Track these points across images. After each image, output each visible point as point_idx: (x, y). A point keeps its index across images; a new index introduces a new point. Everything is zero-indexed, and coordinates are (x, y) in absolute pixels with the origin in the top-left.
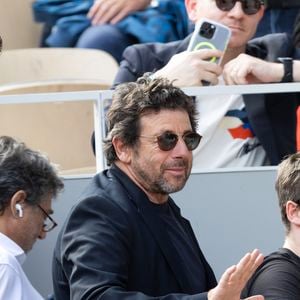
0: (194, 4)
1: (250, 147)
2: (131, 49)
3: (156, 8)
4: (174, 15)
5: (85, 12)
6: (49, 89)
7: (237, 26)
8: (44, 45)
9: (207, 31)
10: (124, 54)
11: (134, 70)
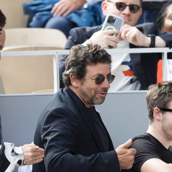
0: (106, 7)
1: (134, 81)
2: (74, 30)
3: (86, 9)
4: (95, 12)
5: (50, 10)
6: (31, 49)
7: (127, 18)
8: (28, 26)
9: (111, 20)
10: (70, 33)
11: (75, 41)
